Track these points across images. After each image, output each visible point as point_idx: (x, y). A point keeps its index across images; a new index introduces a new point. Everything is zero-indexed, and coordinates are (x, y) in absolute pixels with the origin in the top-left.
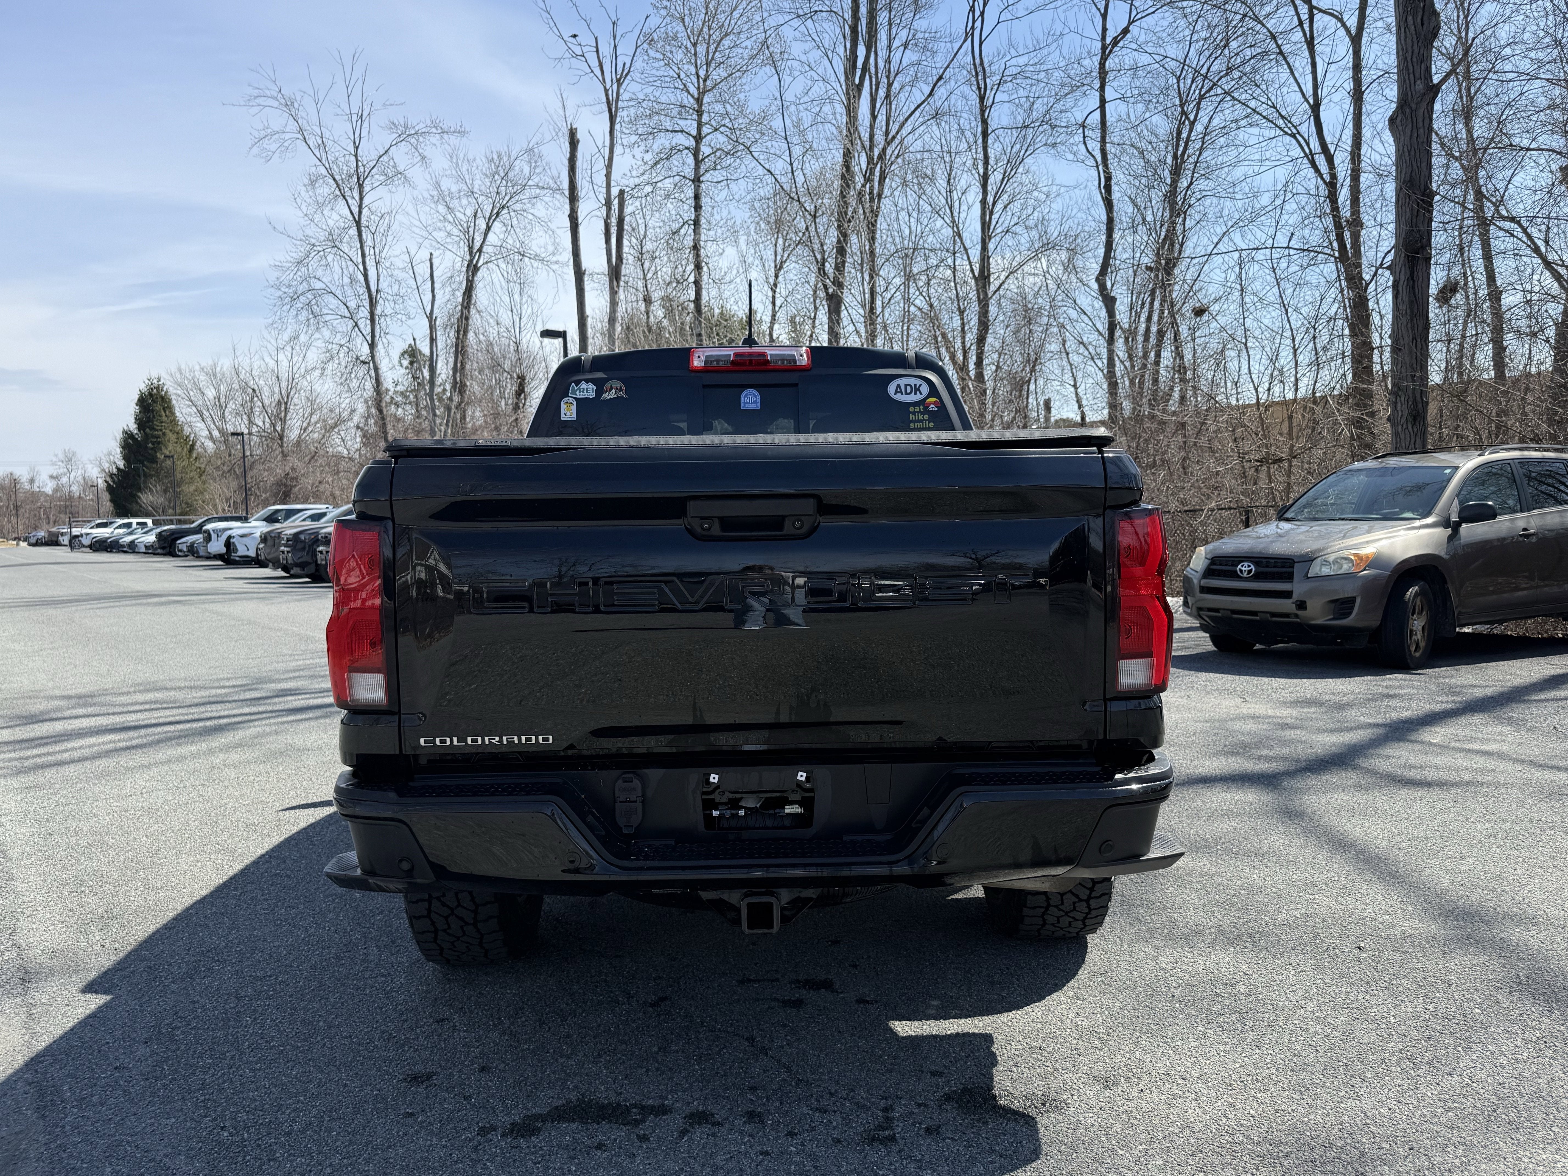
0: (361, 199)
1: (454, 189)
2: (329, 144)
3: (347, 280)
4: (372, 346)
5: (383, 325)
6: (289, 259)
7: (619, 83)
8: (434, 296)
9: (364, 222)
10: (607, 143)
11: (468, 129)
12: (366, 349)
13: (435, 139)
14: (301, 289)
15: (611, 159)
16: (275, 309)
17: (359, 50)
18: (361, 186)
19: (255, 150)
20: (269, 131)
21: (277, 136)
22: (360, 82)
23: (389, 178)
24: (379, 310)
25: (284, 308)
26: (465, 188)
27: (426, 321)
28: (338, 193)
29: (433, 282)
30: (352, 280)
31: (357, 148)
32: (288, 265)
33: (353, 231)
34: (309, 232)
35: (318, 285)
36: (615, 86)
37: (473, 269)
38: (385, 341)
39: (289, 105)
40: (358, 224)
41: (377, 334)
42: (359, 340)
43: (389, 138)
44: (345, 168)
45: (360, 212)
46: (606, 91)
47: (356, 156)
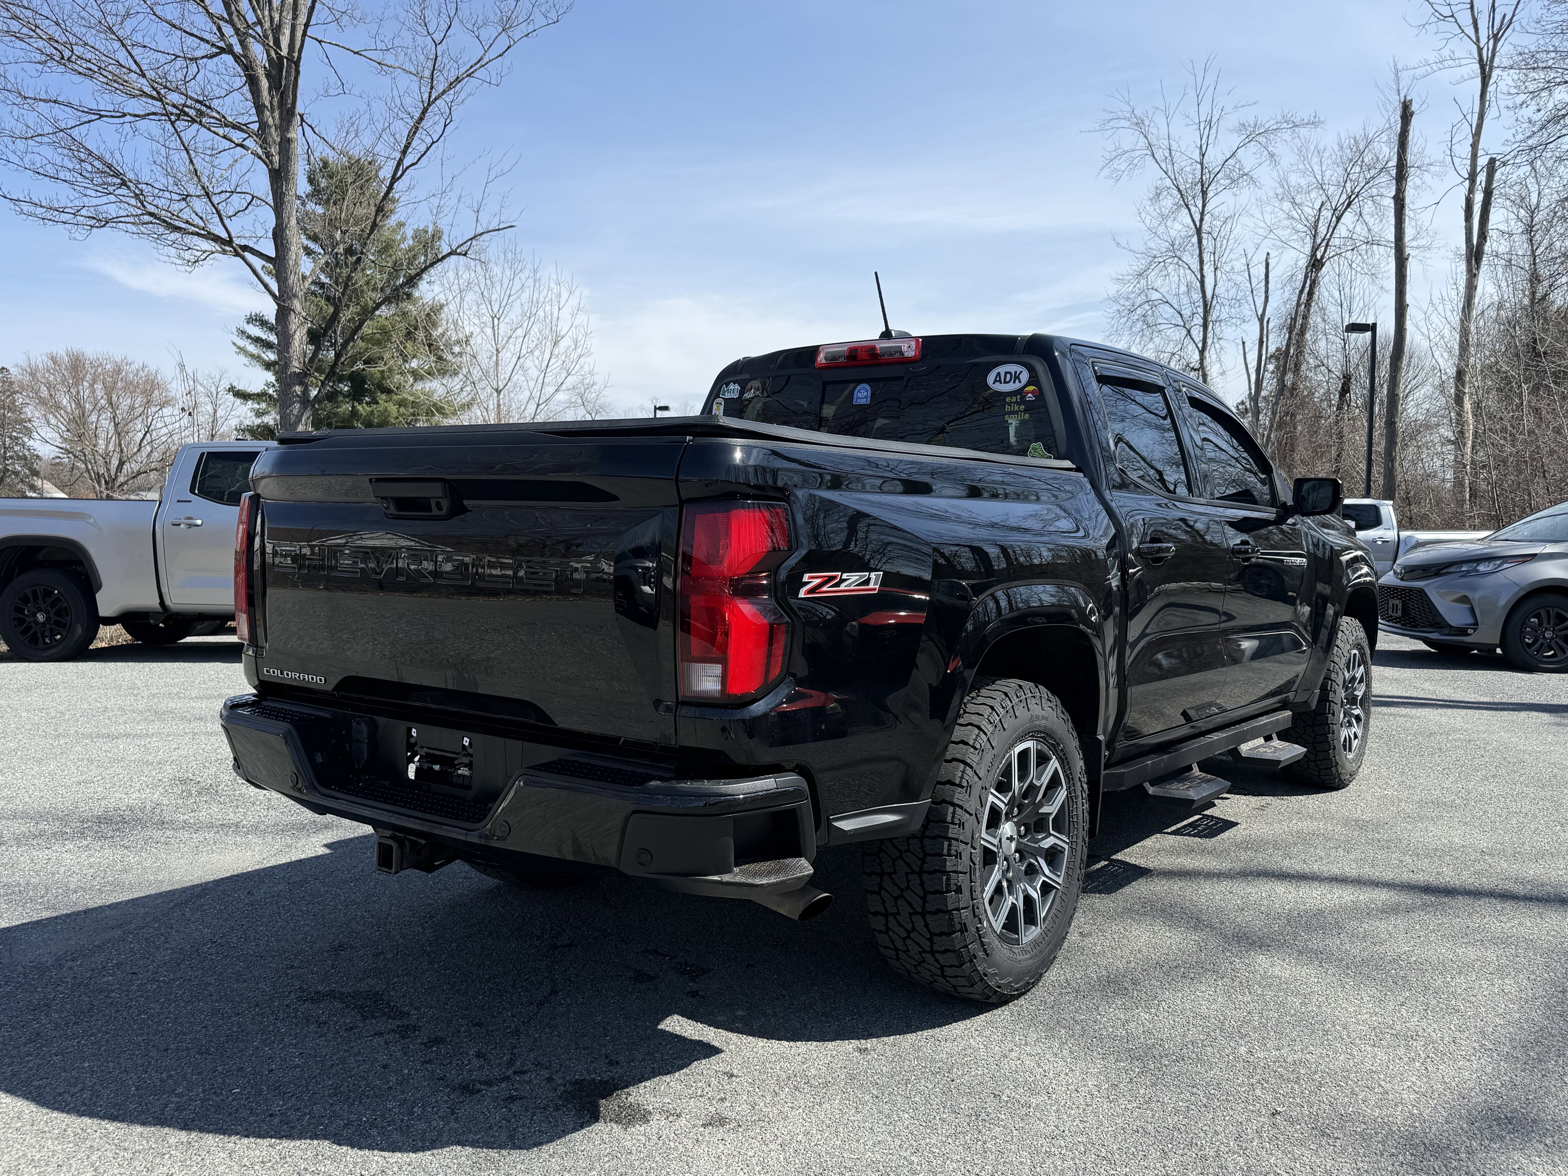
0: (1204, 206)
1: (1303, 182)
2: (1176, 155)
3: (1183, 289)
4: (1202, 352)
5: (1218, 331)
6: (1131, 272)
7: (1496, 38)
8: (1267, 298)
9: (1205, 227)
10: (1477, 109)
11: (1322, 119)
12: (1196, 356)
13: (1287, 135)
14: (1139, 301)
15: (1480, 126)
16: (1113, 322)
17: (1212, 57)
18: (1204, 193)
19: (1106, 171)
20: (1120, 151)
21: (1127, 155)
22: (1212, 88)
23: (1233, 181)
24: (1214, 315)
25: (1121, 321)
26: (1314, 180)
27: (1258, 323)
28: (1182, 202)
29: (1267, 282)
30: (1189, 286)
31: (1203, 155)
32: (1128, 278)
33: (1195, 240)
34: (1151, 244)
35: (1155, 296)
36: (1491, 42)
37: (1316, 264)
38: (1217, 346)
39: (1139, 124)
40: (1199, 231)
41: (1209, 341)
42: (1191, 347)
43: (1235, 140)
44: (1190, 176)
45: (1202, 220)
46: (1480, 50)
47: (1202, 164)
